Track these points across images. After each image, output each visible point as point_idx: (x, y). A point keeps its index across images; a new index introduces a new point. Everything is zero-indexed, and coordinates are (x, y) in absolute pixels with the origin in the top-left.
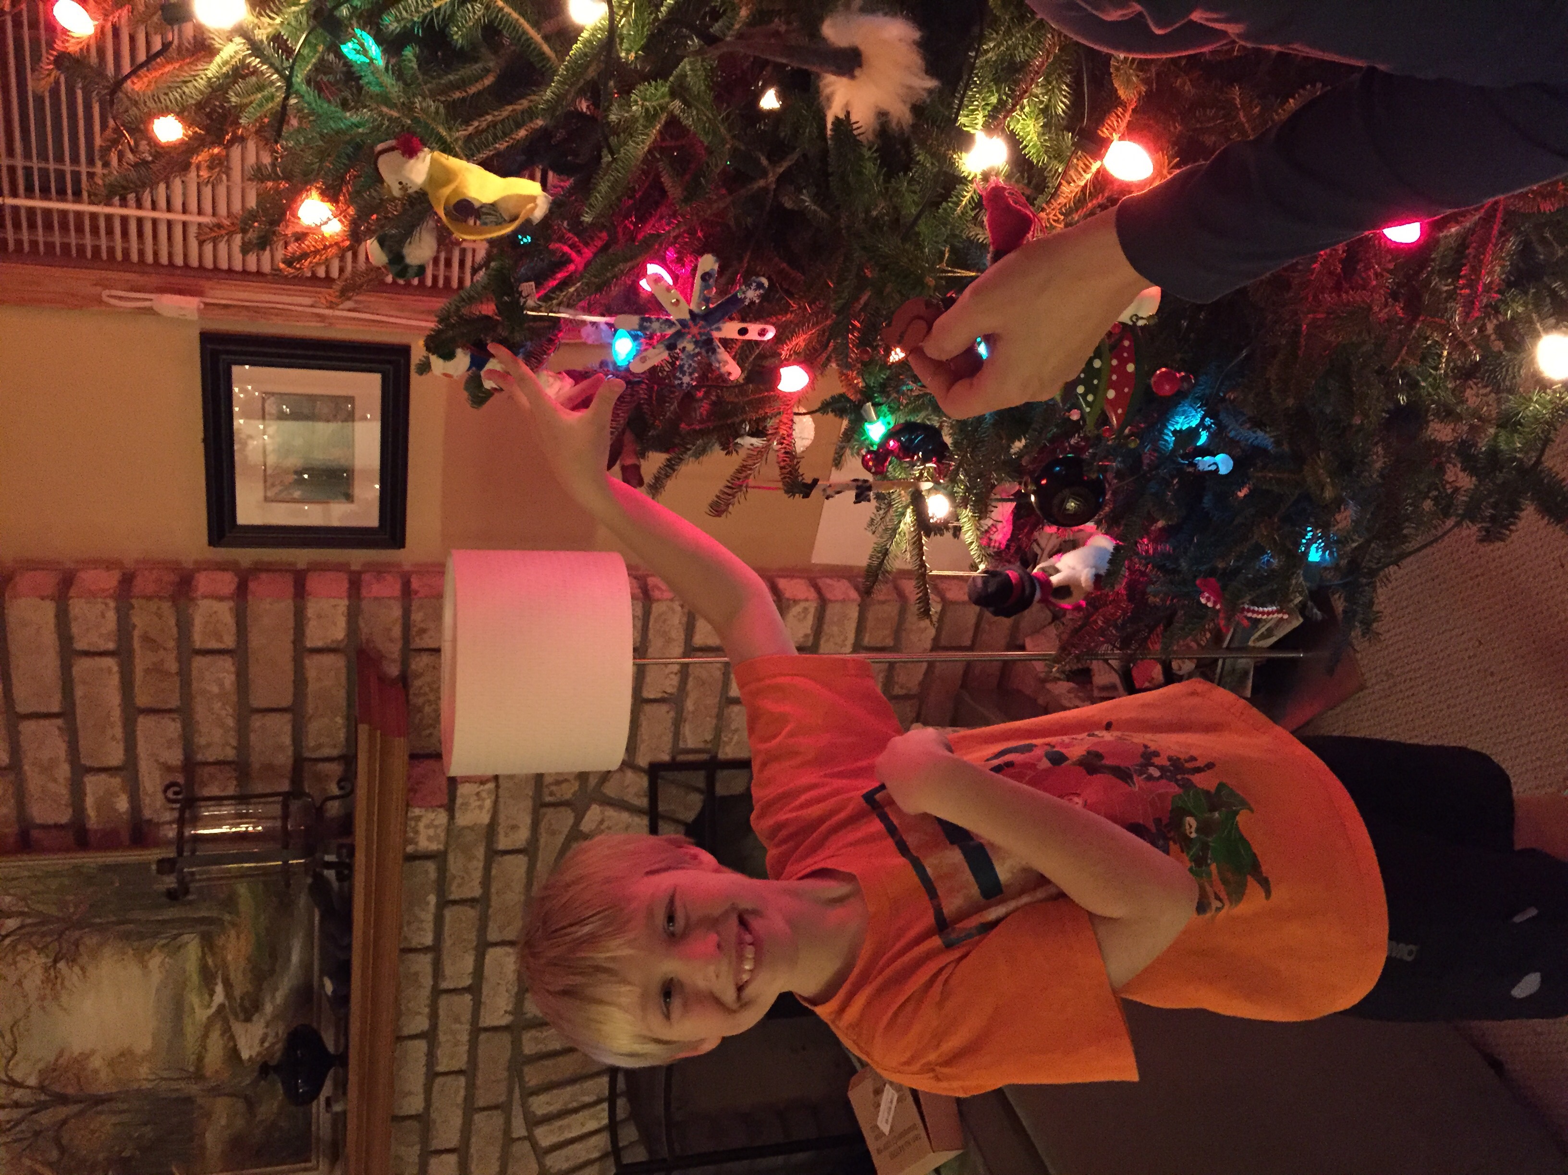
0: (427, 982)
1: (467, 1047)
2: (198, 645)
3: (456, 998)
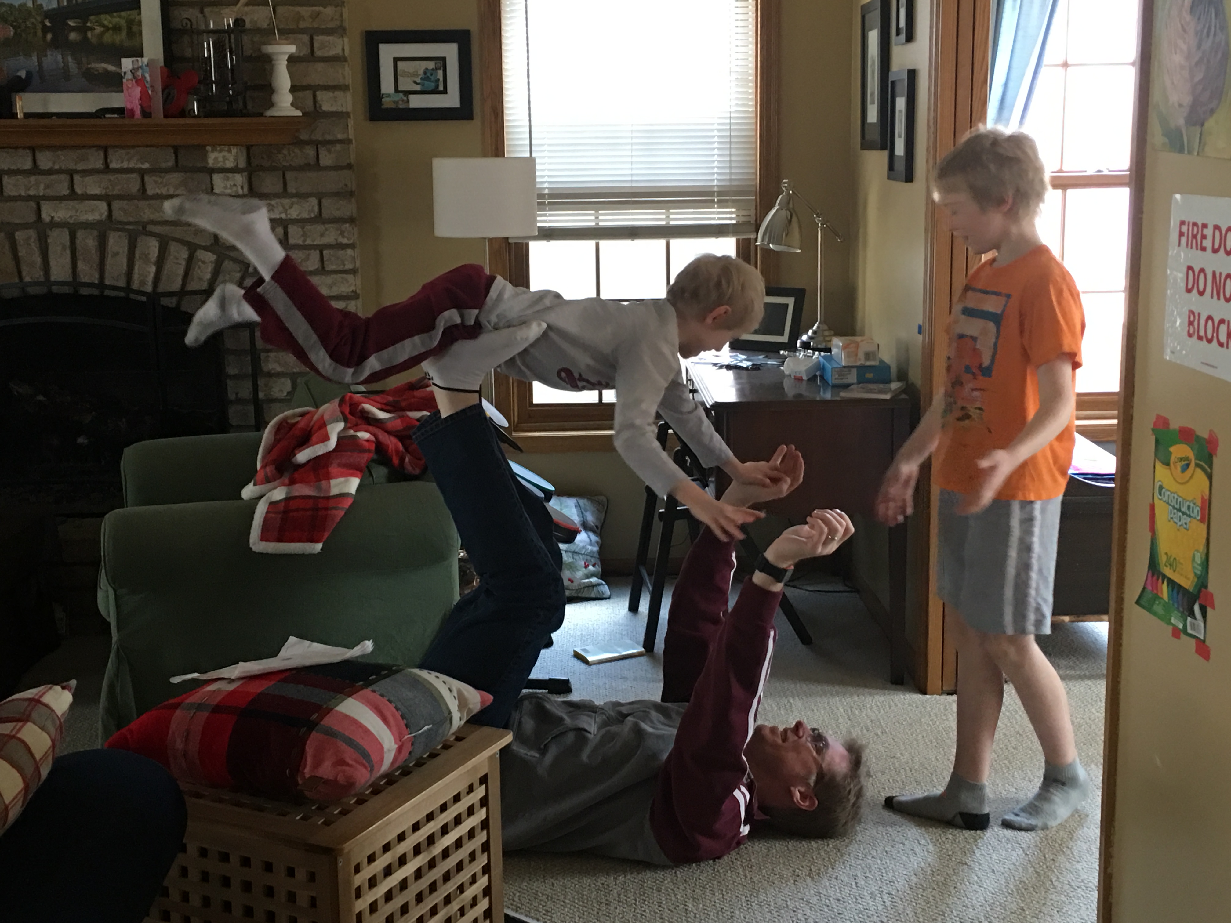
0: (80, 167)
1: (23, 194)
2: (316, 38)
3: (66, 184)
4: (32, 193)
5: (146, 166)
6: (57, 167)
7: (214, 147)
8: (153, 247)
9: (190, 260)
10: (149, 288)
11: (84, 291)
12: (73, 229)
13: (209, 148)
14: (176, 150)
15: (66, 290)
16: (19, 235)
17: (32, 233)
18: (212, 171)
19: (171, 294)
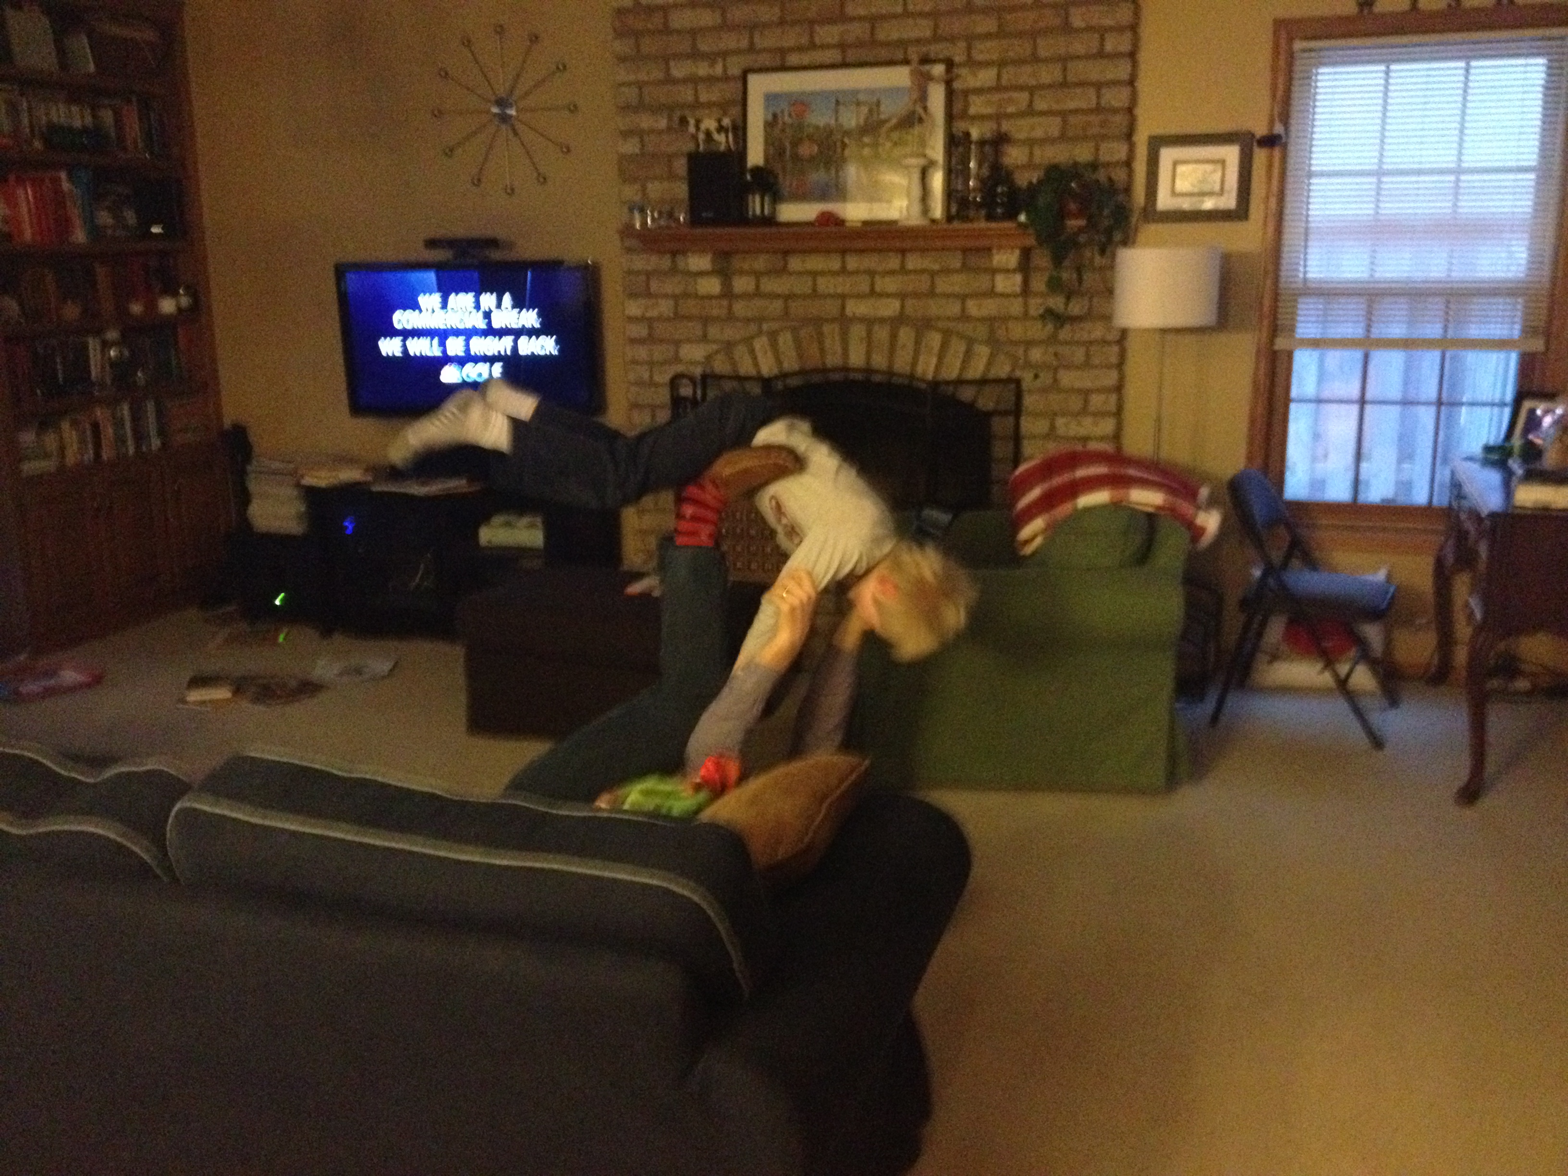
0: (881, 268)
1: (832, 292)
3: (868, 284)
4: (839, 291)
5: (936, 267)
6: (862, 268)
7: (1000, 247)
8: (935, 339)
9: (968, 353)
10: (930, 376)
11: (877, 378)
12: (870, 322)
13: (994, 251)
14: (965, 251)
15: (859, 377)
16: (826, 329)
17: (836, 327)
18: (994, 272)
19: (948, 383)
